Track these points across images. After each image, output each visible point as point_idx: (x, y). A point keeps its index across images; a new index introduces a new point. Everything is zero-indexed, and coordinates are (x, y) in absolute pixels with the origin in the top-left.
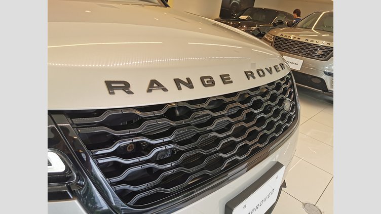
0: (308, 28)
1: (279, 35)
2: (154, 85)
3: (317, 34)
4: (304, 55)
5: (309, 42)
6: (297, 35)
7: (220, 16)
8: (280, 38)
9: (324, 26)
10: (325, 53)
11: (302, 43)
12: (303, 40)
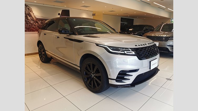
0: (159, 31)
1: (148, 35)
2: (139, 45)
3: (162, 33)
4: (159, 41)
5: (159, 36)
6: (155, 34)
7: (120, 30)
8: (149, 36)
9: (165, 29)
10: (166, 39)
11: (157, 37)
12: (157, 36)
